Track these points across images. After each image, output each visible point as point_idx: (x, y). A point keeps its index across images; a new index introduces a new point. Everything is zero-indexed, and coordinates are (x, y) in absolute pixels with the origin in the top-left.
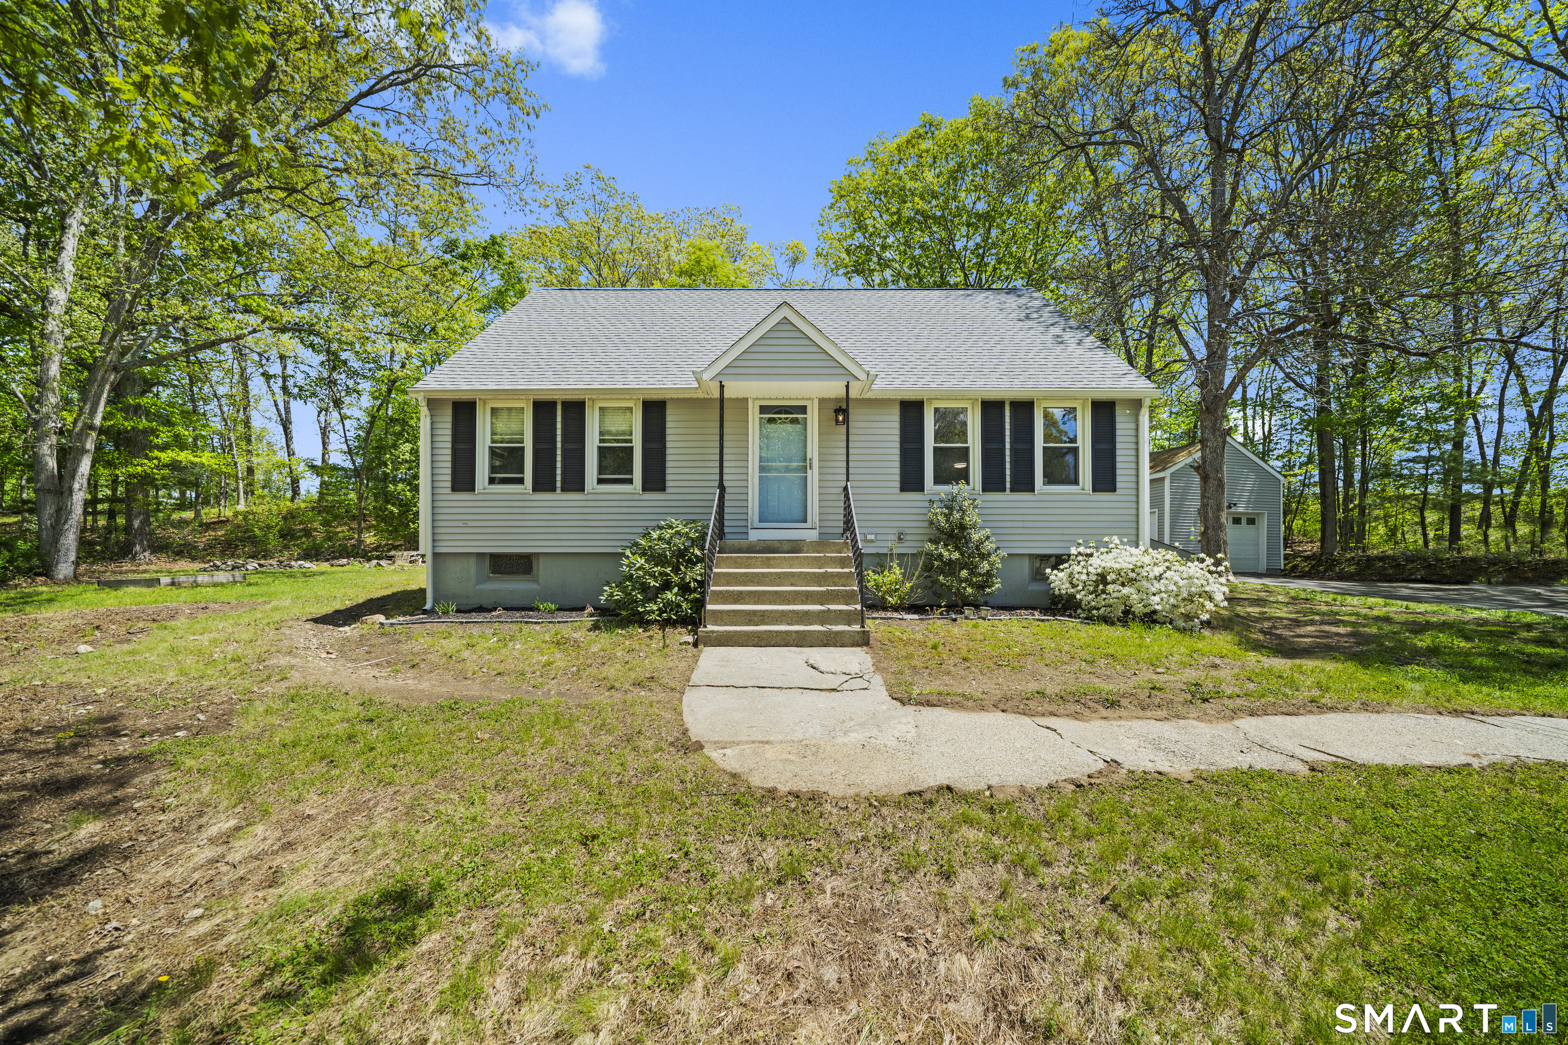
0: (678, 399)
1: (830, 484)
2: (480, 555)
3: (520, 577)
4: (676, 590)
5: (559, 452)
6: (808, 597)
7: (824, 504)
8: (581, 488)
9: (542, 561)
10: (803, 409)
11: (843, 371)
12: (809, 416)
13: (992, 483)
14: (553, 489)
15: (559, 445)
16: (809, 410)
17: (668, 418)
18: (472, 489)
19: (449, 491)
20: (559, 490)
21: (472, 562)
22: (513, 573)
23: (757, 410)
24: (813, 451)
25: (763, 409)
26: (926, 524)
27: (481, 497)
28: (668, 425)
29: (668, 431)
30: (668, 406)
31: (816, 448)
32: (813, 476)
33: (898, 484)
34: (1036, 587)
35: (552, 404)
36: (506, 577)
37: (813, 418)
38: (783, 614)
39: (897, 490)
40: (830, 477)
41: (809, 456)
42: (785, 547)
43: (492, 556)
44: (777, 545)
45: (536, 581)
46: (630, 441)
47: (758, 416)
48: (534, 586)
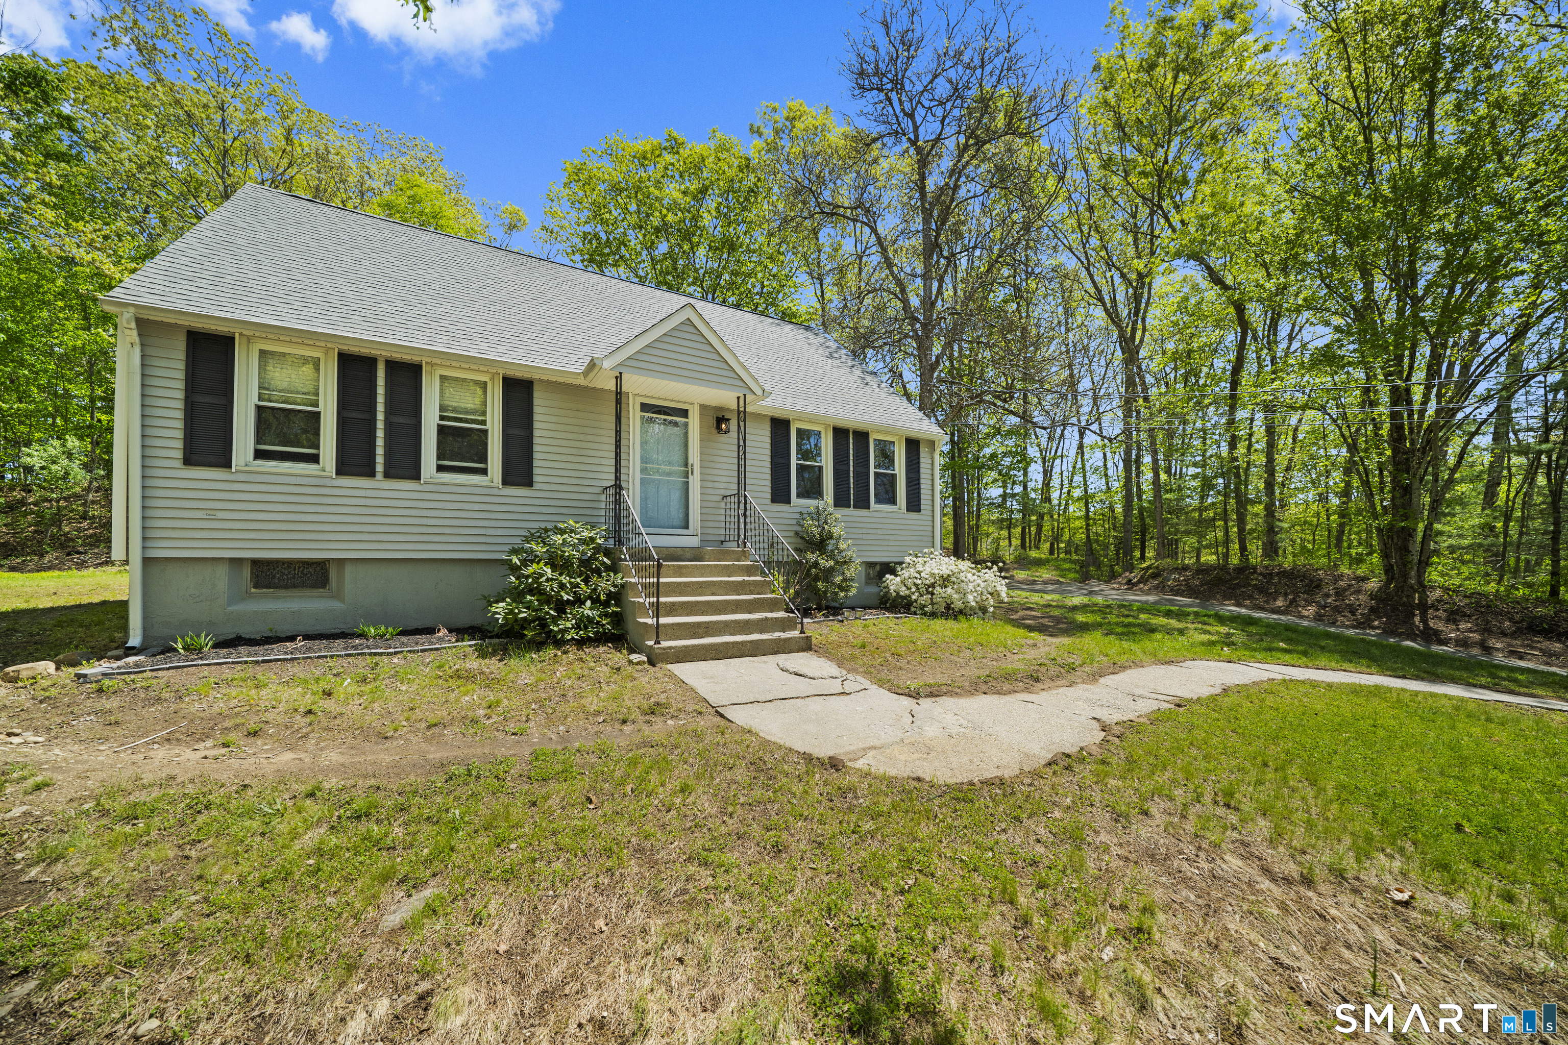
0: (548, 382)
1: (711, 491)
2: (235, 562)
3: (308, 592)
4: (588, 603)
5: (380, 425)
6: (737, 607)
7: (706, 511)
8: (414, 474)
9: (348, 570)
10: (684, 413)
11: (740, 383)
12: (690, 420)
13: (841, 501)
14: (372, 474)
15: (380, 416)
16: (690, 414)
17: (536, 401)
18: (228, 464)
19: (179, 464)
20: (379, 476)
21: (222, 572)
22: (294, 586)
23: (638, 407)
24: (695, 457)
25: (645, 407)
26: (792, 534)
27: (242, 477)
28: (536, 409)
29: (536, 417)
30: (536, 388)
31: (698, 454)
32: (695, 482)
33: (769, 496)
34: (873, 589)
35: (371, 362)
36: (281, 593)
37: (694, 422)
38: (726, 624)
39: (769, 502)
40: (710, 484)
41: (690, 461)
42: (688, 555)
43: (255, 562)
44: (680, 552)
45: (339, 596)
46: (484, 422)
47: (639, 413)
48: (336, 605)
